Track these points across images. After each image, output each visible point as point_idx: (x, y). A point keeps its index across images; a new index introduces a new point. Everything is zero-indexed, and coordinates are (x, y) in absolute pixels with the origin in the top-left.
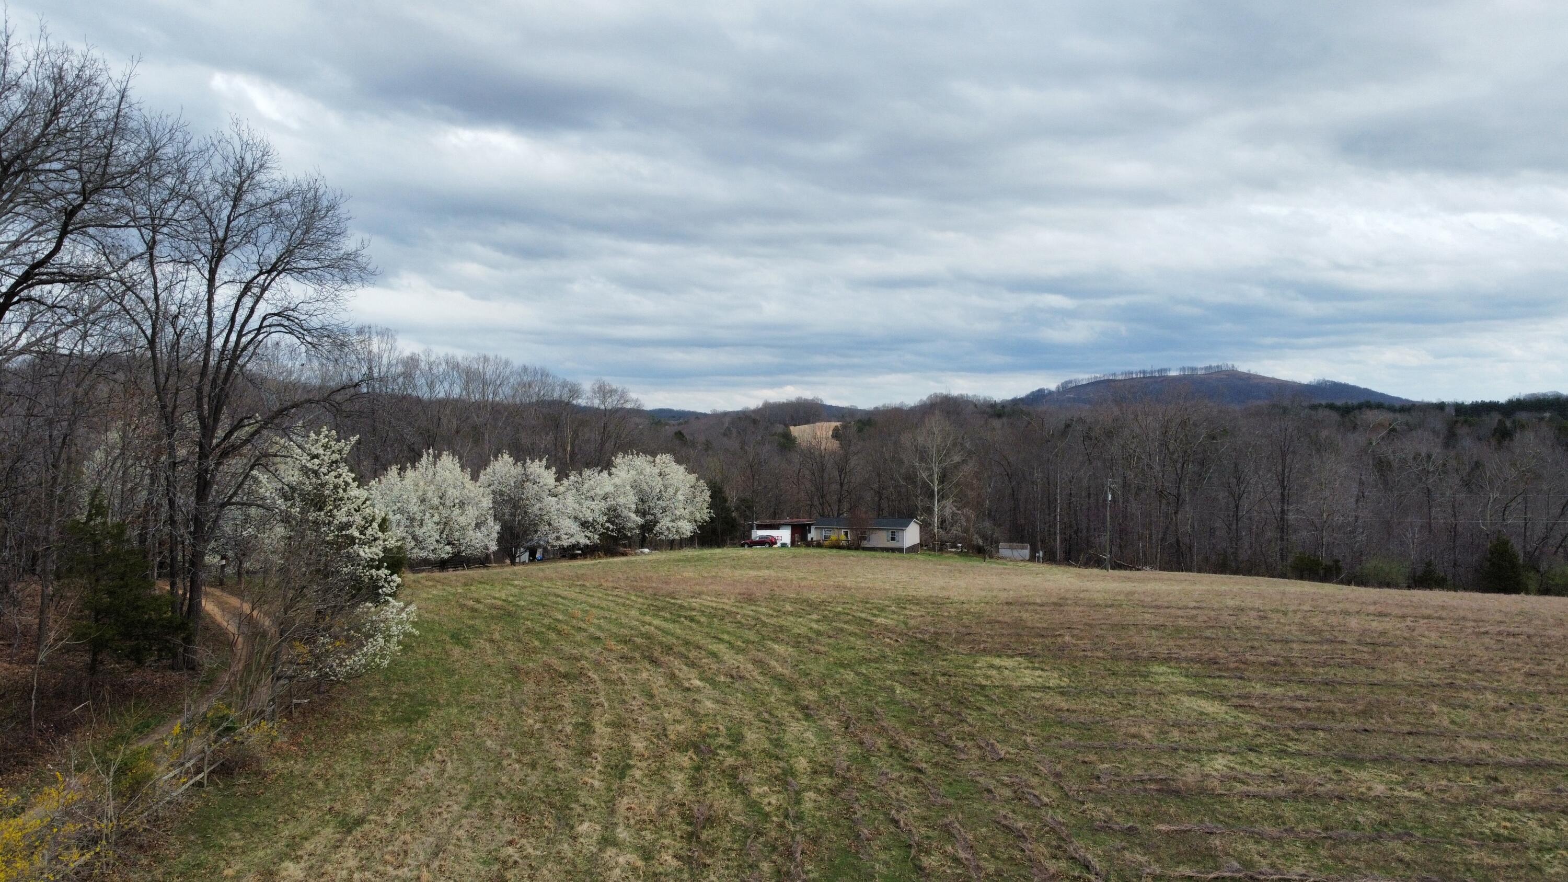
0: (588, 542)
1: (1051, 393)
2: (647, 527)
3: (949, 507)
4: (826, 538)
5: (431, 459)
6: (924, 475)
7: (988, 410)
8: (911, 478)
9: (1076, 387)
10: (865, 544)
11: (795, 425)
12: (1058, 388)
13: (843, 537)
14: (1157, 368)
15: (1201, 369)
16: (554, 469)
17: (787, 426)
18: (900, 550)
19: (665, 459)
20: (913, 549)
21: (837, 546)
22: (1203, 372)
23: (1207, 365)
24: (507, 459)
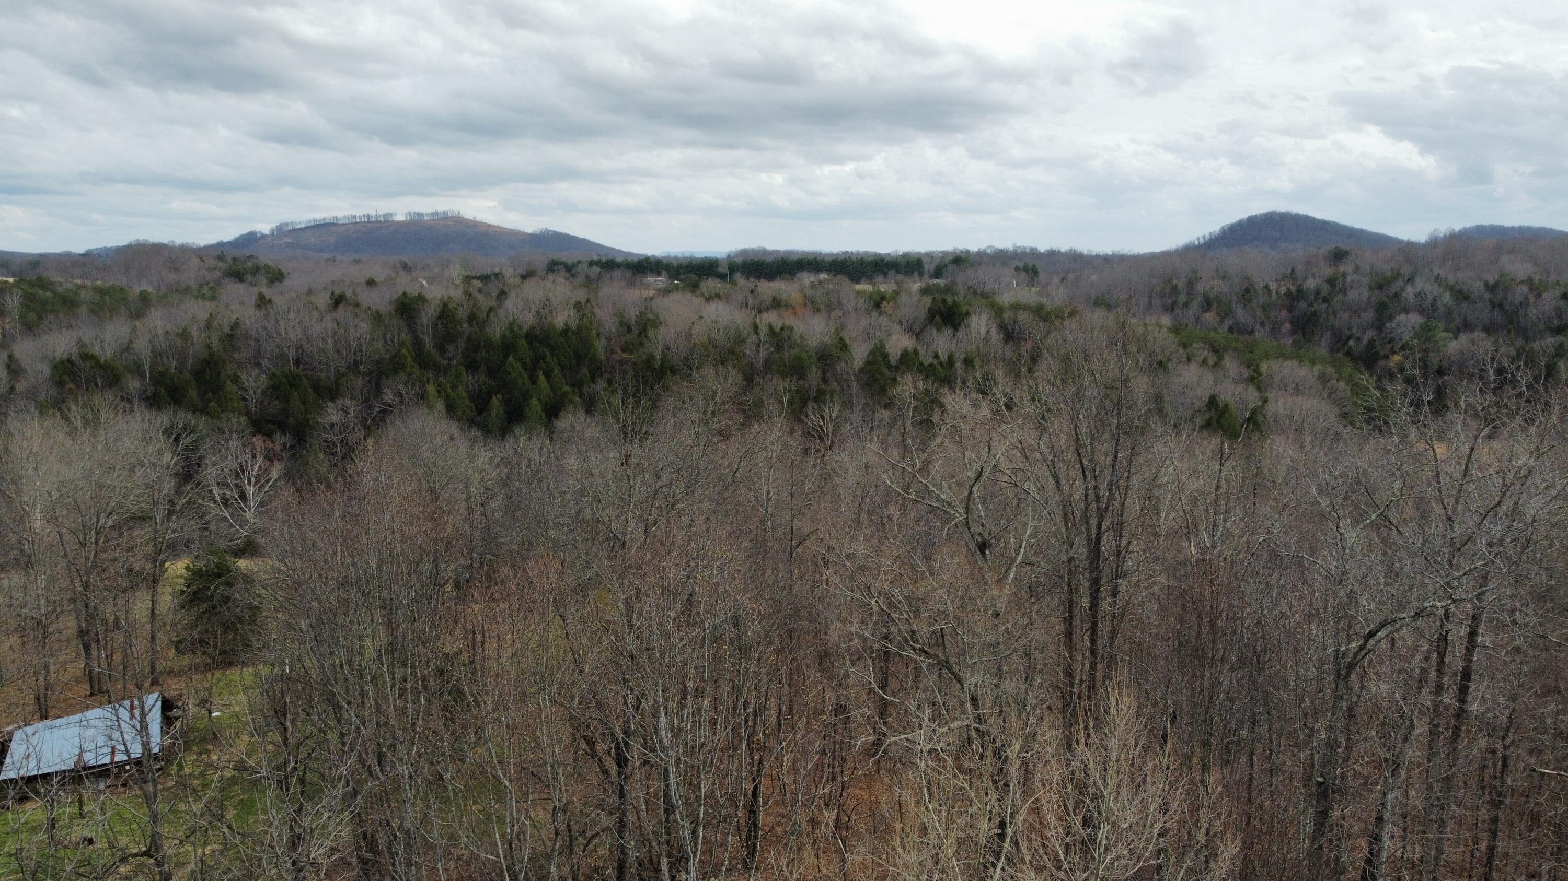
1: (264, 236)
9: (294, 230)
12: (272, 231)
15: (427, 215)
22: (430, 218)
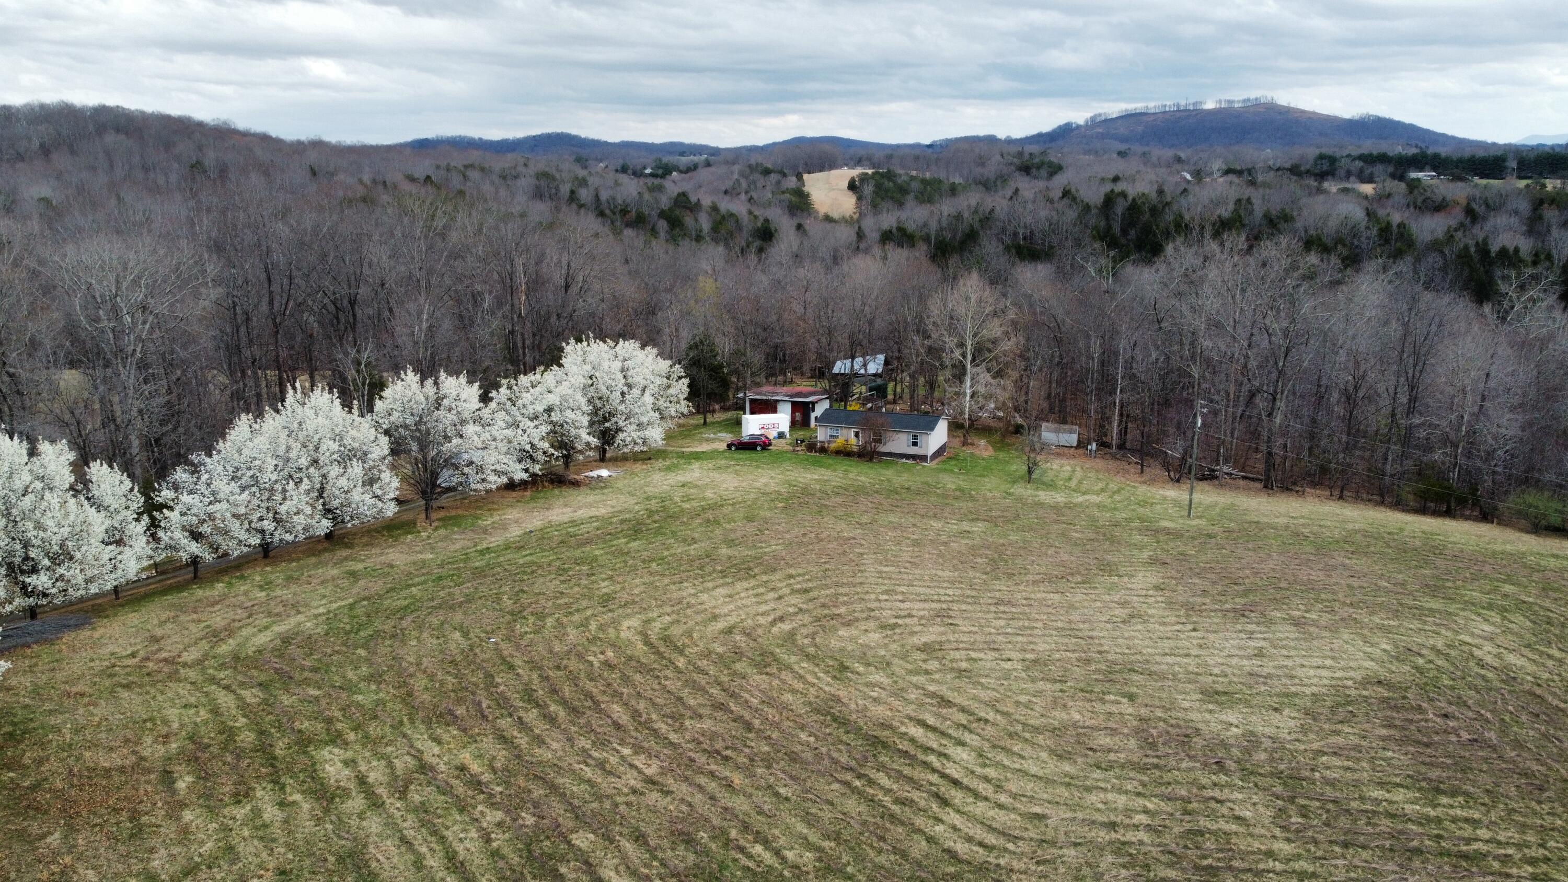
0: (525, 475)
2: (607, 436)
4: (833, 438)
5: (299, 395)
6: (957, 353)
9: (1106, 121)
10: (882, 449)
11: (809, 174)
12: (1087, 122)
13: (853, 440)
14: (1192, 101)
15: (1239, 102)
16: (477, 385)
17: (799, 176)
18: (923, 458)
19: (628, 347)
20: (939, 452)
21: (844, 453)
23: (1245, 97)
24: (411, 377)
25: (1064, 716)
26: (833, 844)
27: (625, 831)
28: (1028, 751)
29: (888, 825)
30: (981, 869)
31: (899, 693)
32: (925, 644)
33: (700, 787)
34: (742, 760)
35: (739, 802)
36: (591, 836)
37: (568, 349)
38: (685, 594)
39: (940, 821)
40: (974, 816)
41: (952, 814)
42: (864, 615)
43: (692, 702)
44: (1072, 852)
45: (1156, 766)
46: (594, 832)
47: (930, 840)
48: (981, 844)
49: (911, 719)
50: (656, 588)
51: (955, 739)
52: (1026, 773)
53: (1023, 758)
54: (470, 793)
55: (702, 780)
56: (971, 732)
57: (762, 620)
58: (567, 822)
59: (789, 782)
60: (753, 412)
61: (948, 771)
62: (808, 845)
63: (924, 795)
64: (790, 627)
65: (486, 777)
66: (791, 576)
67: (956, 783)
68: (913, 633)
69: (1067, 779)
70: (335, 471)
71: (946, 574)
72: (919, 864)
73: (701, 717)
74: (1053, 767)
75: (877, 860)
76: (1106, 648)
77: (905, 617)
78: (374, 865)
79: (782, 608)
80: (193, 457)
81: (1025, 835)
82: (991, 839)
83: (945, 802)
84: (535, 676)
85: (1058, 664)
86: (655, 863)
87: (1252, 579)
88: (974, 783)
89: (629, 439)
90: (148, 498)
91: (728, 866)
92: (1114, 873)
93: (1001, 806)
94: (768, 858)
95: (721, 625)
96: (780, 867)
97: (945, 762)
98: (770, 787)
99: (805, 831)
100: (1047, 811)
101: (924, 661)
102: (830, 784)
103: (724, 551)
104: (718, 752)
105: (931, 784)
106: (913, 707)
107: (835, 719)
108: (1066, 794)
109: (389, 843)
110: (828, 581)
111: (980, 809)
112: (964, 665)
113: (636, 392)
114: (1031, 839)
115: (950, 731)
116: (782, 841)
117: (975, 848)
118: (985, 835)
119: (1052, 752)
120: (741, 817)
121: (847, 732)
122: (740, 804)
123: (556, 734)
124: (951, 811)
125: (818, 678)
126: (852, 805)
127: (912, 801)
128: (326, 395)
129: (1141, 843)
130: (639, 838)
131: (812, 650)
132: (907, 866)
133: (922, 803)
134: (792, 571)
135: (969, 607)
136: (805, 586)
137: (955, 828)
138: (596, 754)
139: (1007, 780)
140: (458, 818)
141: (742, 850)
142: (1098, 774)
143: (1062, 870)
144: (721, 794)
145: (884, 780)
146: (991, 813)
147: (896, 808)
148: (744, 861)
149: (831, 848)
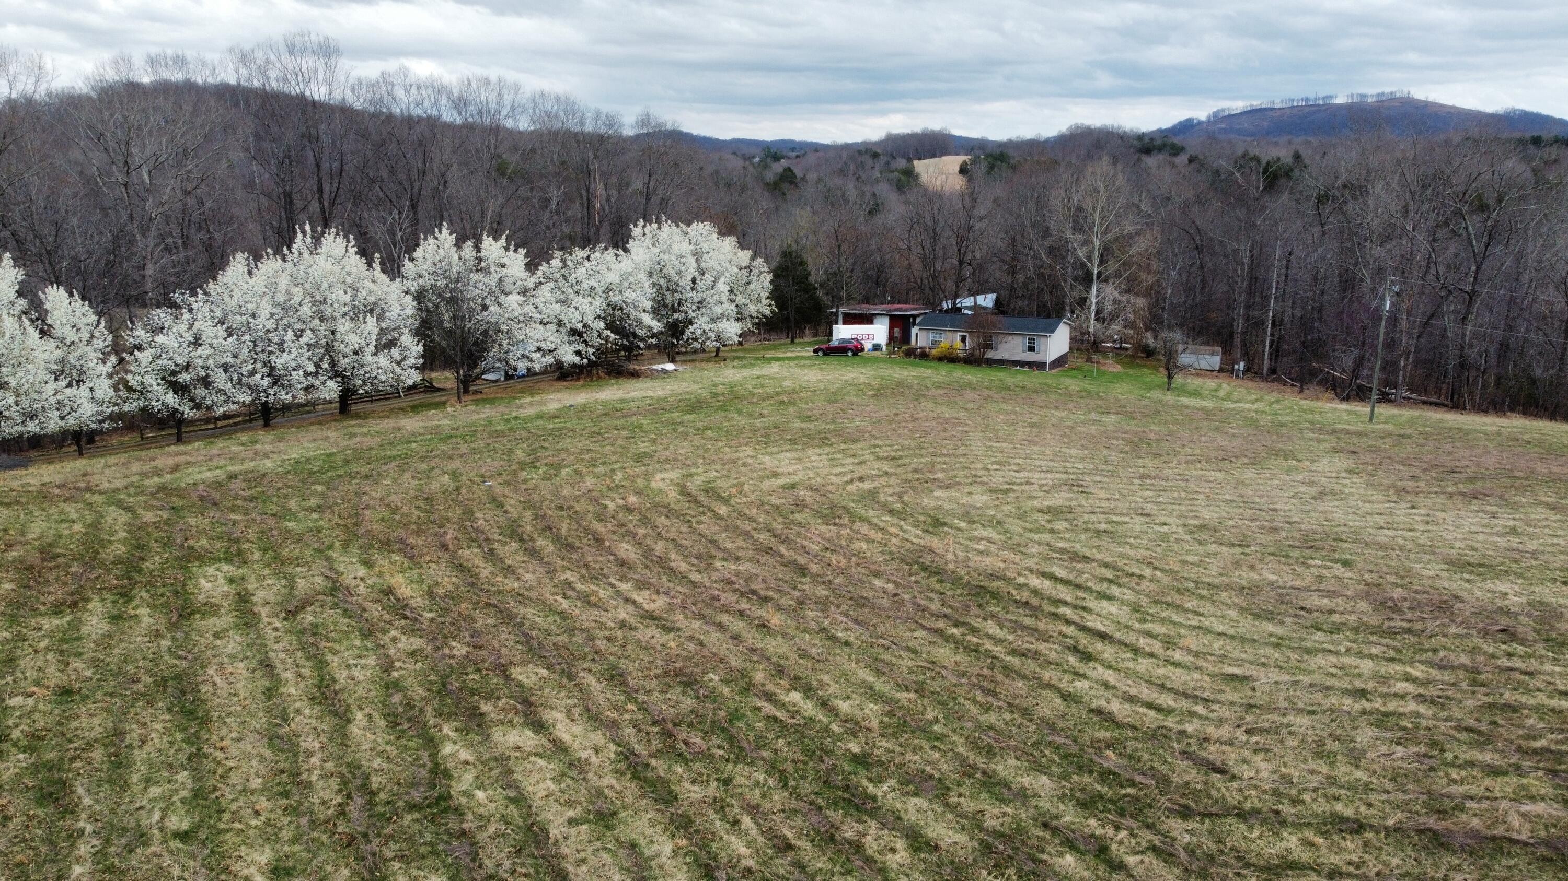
0: (577, 360)
1: (1200, 123)
2: (676, 329)
3: (1111, 292)
4: (935, 343)
5: (308, 240)
6: (1081, 253)
7: (1135, 142)
8: (1058, 252)
9: (1230, 116)
10: (991, 354)
11: (919, 159)
12: (1209, 117)
13: (958, 344)
14: (1322, 94)
15: (1372, 96)
16: (525, 251)
17: (909, 160)
18: (1040, 366)
19: (702, 230)
20: (1060, 362)
21: (949, 358)
22: (1374, 99)
23: (1380, 91)
24: (446, 237)
25: (1254, 575)
26: (912, 695)
27: (596, 667)
28: (1207, 608)
29: (1000, 677)
30: (1154, 736)
31: (1016, 548)
32: (1049, 507)
33: (721, 626)
34: (785, 601)
35: (774, 643)
36: (545, 672)
37: (637, 231)
38: (742, 455)
39: (1084, 676)
40: (1136, 673)
41: (1100, 669)
42: (969, 481)
43: (729, 545)
44: (1305, 720)
45: (1409, 631)
46: (549, 667)
47: (1066, 697)
48: (1150, 706)
49: (1031, 571)
50: (707, 450)
51: (1098, 593)
52: (1208, 631)
53: (1202, 615)
54: (387, 617)
55: (725, 618)
56: (1119, 586)
57: (834, 479)
58: (514, 652)
59: (851, 624)
60: (845, 323)
61: (1090, 624)
62: (873, 695)
63: (1056, 646)
64: (872, 486)
65: (418, 602)
66: (876, 446)
67: (1103, 636)
68: (1031, 498)
69: (1273, 639)
70: (344, 326)
71: (1074, 452)
72: (1052, 727)
73: (738, 559)
74: (1246, 625)
75: (982, 718)
76: (1295, 519)
77: (1021, 484)
78: (204, 689)
79: (861, 471)
80: (177, 297)
81: (1222, 697)
82: (1166, 700)
83: (1087, 657)
84: (528, 515)
85: (1233, 530)
86: (630, 706)
87: (1473, 469)
88: (1131, 638)
89: (699, 332)
90: (117, 338)
91: (744, 716)
92: (1384, 749)
93: (1177, 665)
94: (809, 708)
95: (781, 481)
96: (825, 720)
97: (1085, 614)
98: (823, 630)
99: (871, 679)
100: (1254, 673)
101: (1049, 521)
102: (913, 631)
103: (797, 424)
104: (754, 592)
105: (1065, 636)
106: (1036, 560)
107: (925, 568)
108: (1277, 655)
109: (241, 665)
110: (923, 451)
111: (1144, 665)
112: (1103, 526)
113: (708, 278)
114: (1232, 703)
115: (1089, 584)
116: (834, 689)
117: (1143, 710)
118: (1155, 695)
119: (1242, 610)
120: (774, 659)
121: (941, 581)
122: (774, 646)
123: (533, 564)
124: (1097, 665)
125: (904, 531)
126: (944, 653)
127: (1036, 653)
128: (340, 240)
129: (1417, 715)
130: (615, 677)
131: (898, 506)
132: (1033, 728)
133: (1053, 656)
134: (878, 442)
135: (1105, 479)
136: (893, 454)
137: (1106, 685)
138: (579, 586)
139: (1180, 636)
140: (358, 642)
141: (770, 697)
142: (1319, 636)
143: (1291, 742)
144: (752, 638)
145: (991, 628)
146: (1161, 671)
147: (1015, 661)
148: (768, 708)
149: (909, 701)
